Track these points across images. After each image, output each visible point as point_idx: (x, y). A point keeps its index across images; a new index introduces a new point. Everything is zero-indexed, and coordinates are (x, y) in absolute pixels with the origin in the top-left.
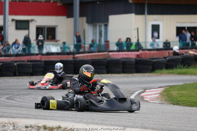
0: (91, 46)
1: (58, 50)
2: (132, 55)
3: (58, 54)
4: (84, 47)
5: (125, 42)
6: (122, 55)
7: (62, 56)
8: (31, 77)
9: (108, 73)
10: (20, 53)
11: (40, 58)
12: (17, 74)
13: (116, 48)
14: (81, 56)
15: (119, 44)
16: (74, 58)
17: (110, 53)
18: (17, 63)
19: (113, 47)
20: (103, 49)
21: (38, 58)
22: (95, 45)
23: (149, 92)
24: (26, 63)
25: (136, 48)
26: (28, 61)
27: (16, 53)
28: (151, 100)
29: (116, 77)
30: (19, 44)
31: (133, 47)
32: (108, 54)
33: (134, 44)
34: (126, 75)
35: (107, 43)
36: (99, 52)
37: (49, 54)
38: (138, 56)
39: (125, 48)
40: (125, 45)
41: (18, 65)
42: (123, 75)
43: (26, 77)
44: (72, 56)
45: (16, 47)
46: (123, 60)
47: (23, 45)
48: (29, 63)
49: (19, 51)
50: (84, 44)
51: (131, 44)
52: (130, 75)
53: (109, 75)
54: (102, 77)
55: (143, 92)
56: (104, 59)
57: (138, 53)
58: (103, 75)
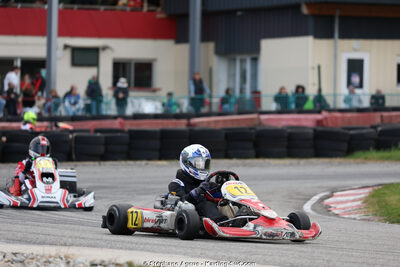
0: (224, 101)
1: (156, 108)
2: (307, 121)
3: (156, 116)
4: (210, 104)
5: (293, 95)
6: (287, 120)
7: (165, 121)
8: (102, 163)
9: (258, 156)
10: (80, 113)
11: (121, 124)
12: (74, 156)
13: (274, 106)
14: (202, 122)
15: (281, 98)
16: (189, 125)
17: (263, 117)
18: (75, 135)
19: (269, 104)
20: (248, 108)
21: (116, 124)
22: (232, 100)
23: (342, 195)
24: (92, 134)
25: (315, 106)
26: (96, 131)
27: (71, 114)
28: (345, 213)
29: (275, 165)
30: (78, 97)
31: (309, 105)
32: (259, 119)
33: (311, 98)
34: (295, 161)
35: (257, 95)
36: (240, 113)
37: (138, 116)
38: (319, 122)
39: (293, 106)
40: (292, 99)
41: (76, 138)
42: (287, 161)
43: (91, 163)
44: (184, 121)
45: (73, 101)
46: (289, 130)
47: (85, 97)
48: (99, 134)
49: (78, 110)
50: (211, 96)
51: (305, 99)
52: (303, 161)
53: (260, 161)
54: (245, 165)
55: (328, 197)
56: (251, 129)
57: (319, 117)
58: (248, 161)
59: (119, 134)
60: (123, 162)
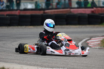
1: (33, 7)
2: (88, 11)
3: (32, 10)
4: (52, 5)
7: (35, 11)
8: (9, 27)
9: (67, 24)
10: (4, 9)
11: (19, 13)
13: (76, 6)
16: (44, 13)
17: (72, 10)
19: (74, 5)
24: (5, 16)
26: (7, 15)
28: (93, 46)
31: (89, 5)
32: (70, 10)
33: (90, 3)
34: (80, 26)
35: (70, 2)
37: (26, 10)
38: (92, 12)
39: (83, 6)
40: (83, 3)
42: (78, 26)
44: (42, 11)
45: (1, 4)
48: (8, 16)
49: (4, 7)
50: (53, 2)
52: (83, 26)
53: (68, 26)
54: (61, 28)
55: (88, 40)
56: (65, 14)
57: (92, 10)
58: (63, 26)
59: (15, 17)
60: (17, 27)
